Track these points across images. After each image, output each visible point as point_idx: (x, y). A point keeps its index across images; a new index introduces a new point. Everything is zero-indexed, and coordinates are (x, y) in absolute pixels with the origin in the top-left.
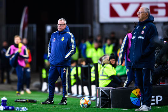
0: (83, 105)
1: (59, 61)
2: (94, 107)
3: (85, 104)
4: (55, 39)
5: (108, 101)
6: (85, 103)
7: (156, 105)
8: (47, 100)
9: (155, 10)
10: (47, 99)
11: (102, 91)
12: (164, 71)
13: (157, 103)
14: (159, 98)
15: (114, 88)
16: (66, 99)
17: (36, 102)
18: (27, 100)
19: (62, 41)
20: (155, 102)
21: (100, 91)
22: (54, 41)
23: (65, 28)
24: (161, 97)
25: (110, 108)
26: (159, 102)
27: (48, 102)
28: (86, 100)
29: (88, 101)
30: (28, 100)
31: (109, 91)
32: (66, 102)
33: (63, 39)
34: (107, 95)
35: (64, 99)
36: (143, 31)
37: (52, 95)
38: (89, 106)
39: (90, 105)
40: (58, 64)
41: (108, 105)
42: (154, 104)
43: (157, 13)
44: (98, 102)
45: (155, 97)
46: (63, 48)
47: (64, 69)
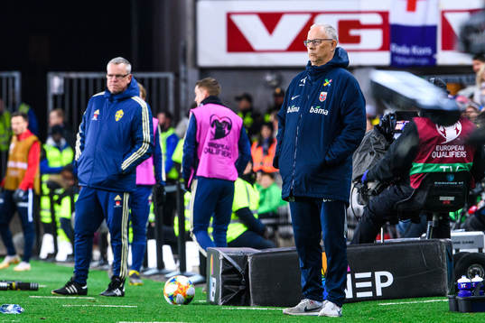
0: (171, 297)
1: (102, 175)
2: (203, 304)
3: (179, 295)
4: (97, 112)
5: (241, 288)
6: (177, 292)
7: (375, 298)
8: (69, 284)
9: (353, 32)
10: (69, 279)
11: (224, 260)
12: (400, 203)
13: (379, 293)
14: (384, 279)
15: (260, 251)
16: (122, 281)
17: (36, 289)
18: (11, 284)
19: (117, 120)
20: (373, 289)
21: (221, 258)
22: (95, 118)
23: (129, 85)
24: (390, 276)
25: (249, 305)
26: (382, 288)
27: (73, 288)
28: (179, 284)
29: (187, 287)
30: (14, 284)
31: (246, 257)
32: (121, 289)
33: (119, 115)
34: (240, 270)
35: (117, 282)
36: (324, 94)
37: (83, 270)
38: (188, 300)
39: (192, 299)
40: (100, 184)
41: (243, 297)
42: (370, 294)
43: (357, 40)
44: (213, 290)
45: (373, 275)
46: (117, 140)
47: (118, 198)
